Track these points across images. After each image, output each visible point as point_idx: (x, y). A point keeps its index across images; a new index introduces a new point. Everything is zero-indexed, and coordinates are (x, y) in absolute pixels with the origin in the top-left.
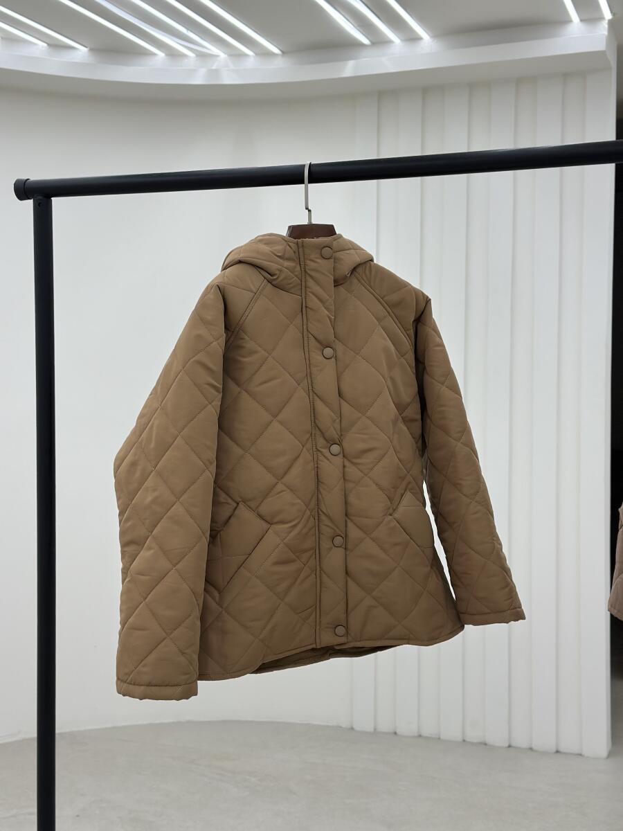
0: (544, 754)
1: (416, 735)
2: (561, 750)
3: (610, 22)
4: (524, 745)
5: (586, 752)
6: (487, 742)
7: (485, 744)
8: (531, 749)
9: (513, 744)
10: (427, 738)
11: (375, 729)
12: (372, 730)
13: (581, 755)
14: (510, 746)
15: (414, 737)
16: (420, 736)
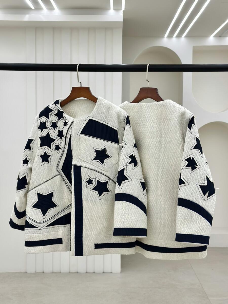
0: (99, 274)
2: (105, 271)
3: (124, 11)
4: (92, 271)
5: (113, 272)
6: (78, 271)
8: (94, 272)
9: (87, 271)
10: (55, 273)
12: (34, 272)
13: (111, 273)
15: (51, 273)
16: (53, 272)
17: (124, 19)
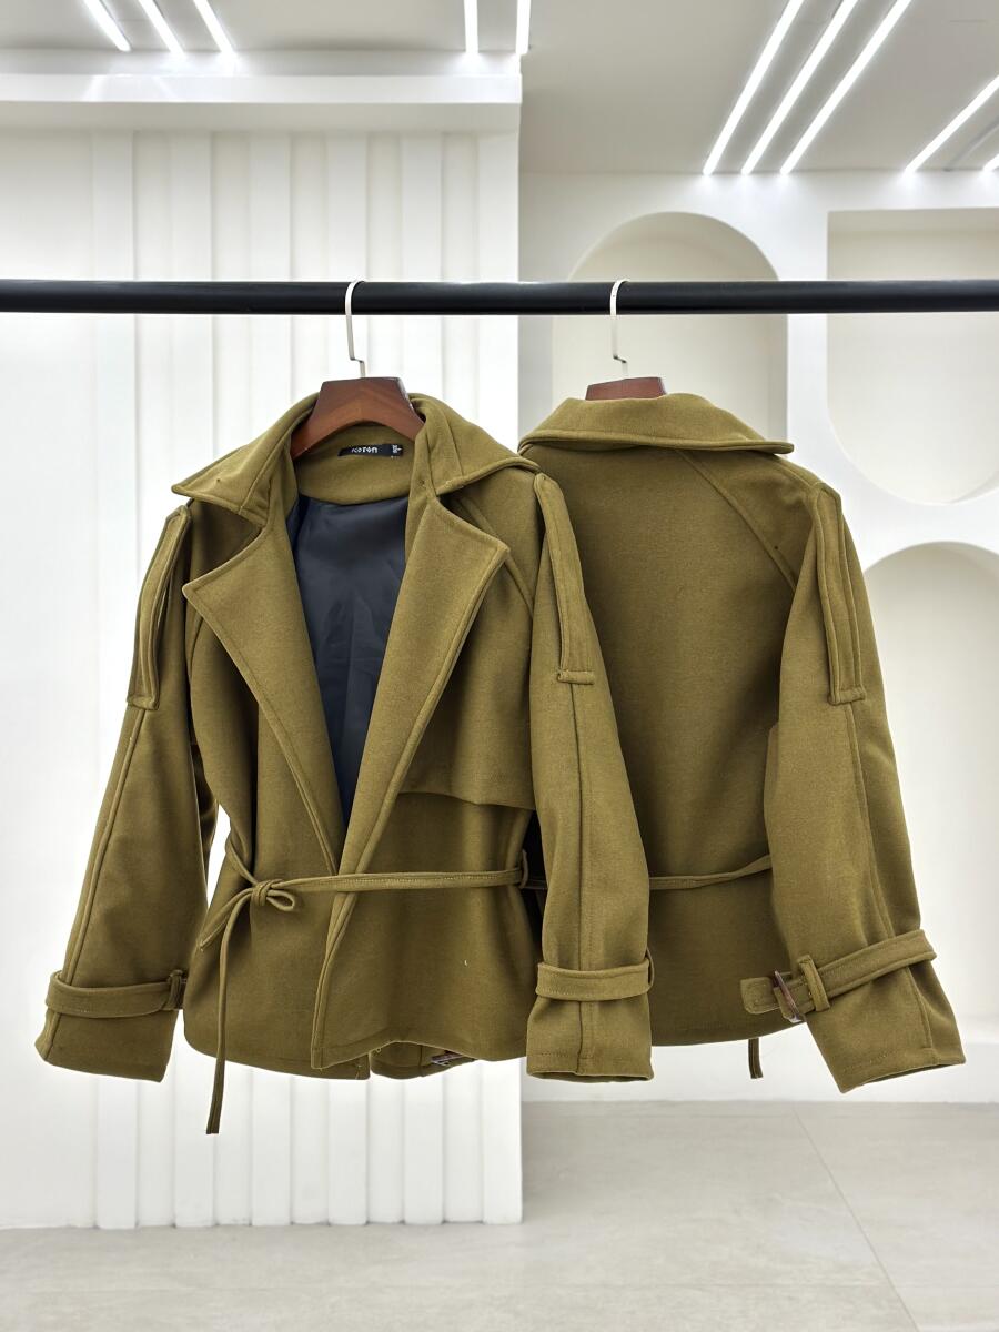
0: (426, 1227)
1: (209, 1224)
2: (451, 1217)
3: (524, 60)
4: (393, 1217)
5: (486, 1218)
6: (331, 1221)
7: (329, 1224)
8: (403, 1222)
9: (374, 1219)
10: (228, 1227)
11: (137, 1224)
12: (132, 1226)
13: (481, 1222)
14: (368, 1223)
15: (207, 1228)
16: (217, 1225)
17: (525, 95)
